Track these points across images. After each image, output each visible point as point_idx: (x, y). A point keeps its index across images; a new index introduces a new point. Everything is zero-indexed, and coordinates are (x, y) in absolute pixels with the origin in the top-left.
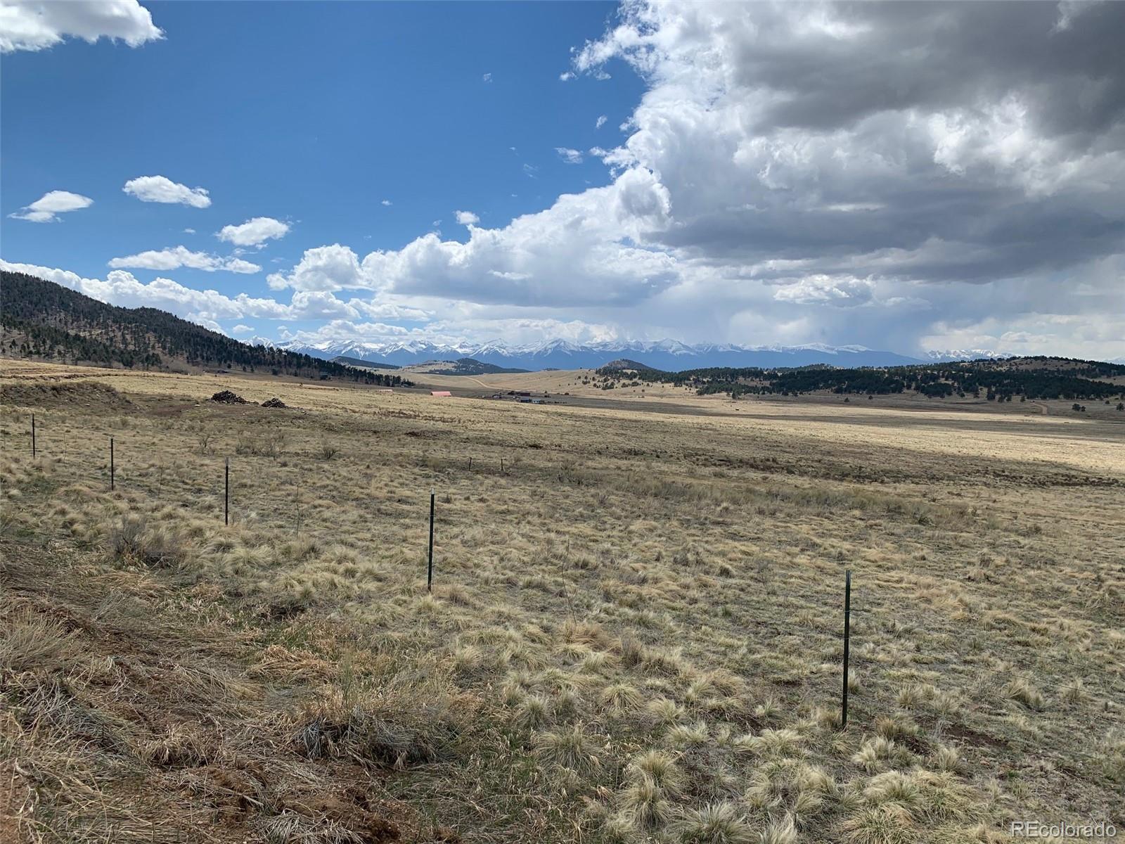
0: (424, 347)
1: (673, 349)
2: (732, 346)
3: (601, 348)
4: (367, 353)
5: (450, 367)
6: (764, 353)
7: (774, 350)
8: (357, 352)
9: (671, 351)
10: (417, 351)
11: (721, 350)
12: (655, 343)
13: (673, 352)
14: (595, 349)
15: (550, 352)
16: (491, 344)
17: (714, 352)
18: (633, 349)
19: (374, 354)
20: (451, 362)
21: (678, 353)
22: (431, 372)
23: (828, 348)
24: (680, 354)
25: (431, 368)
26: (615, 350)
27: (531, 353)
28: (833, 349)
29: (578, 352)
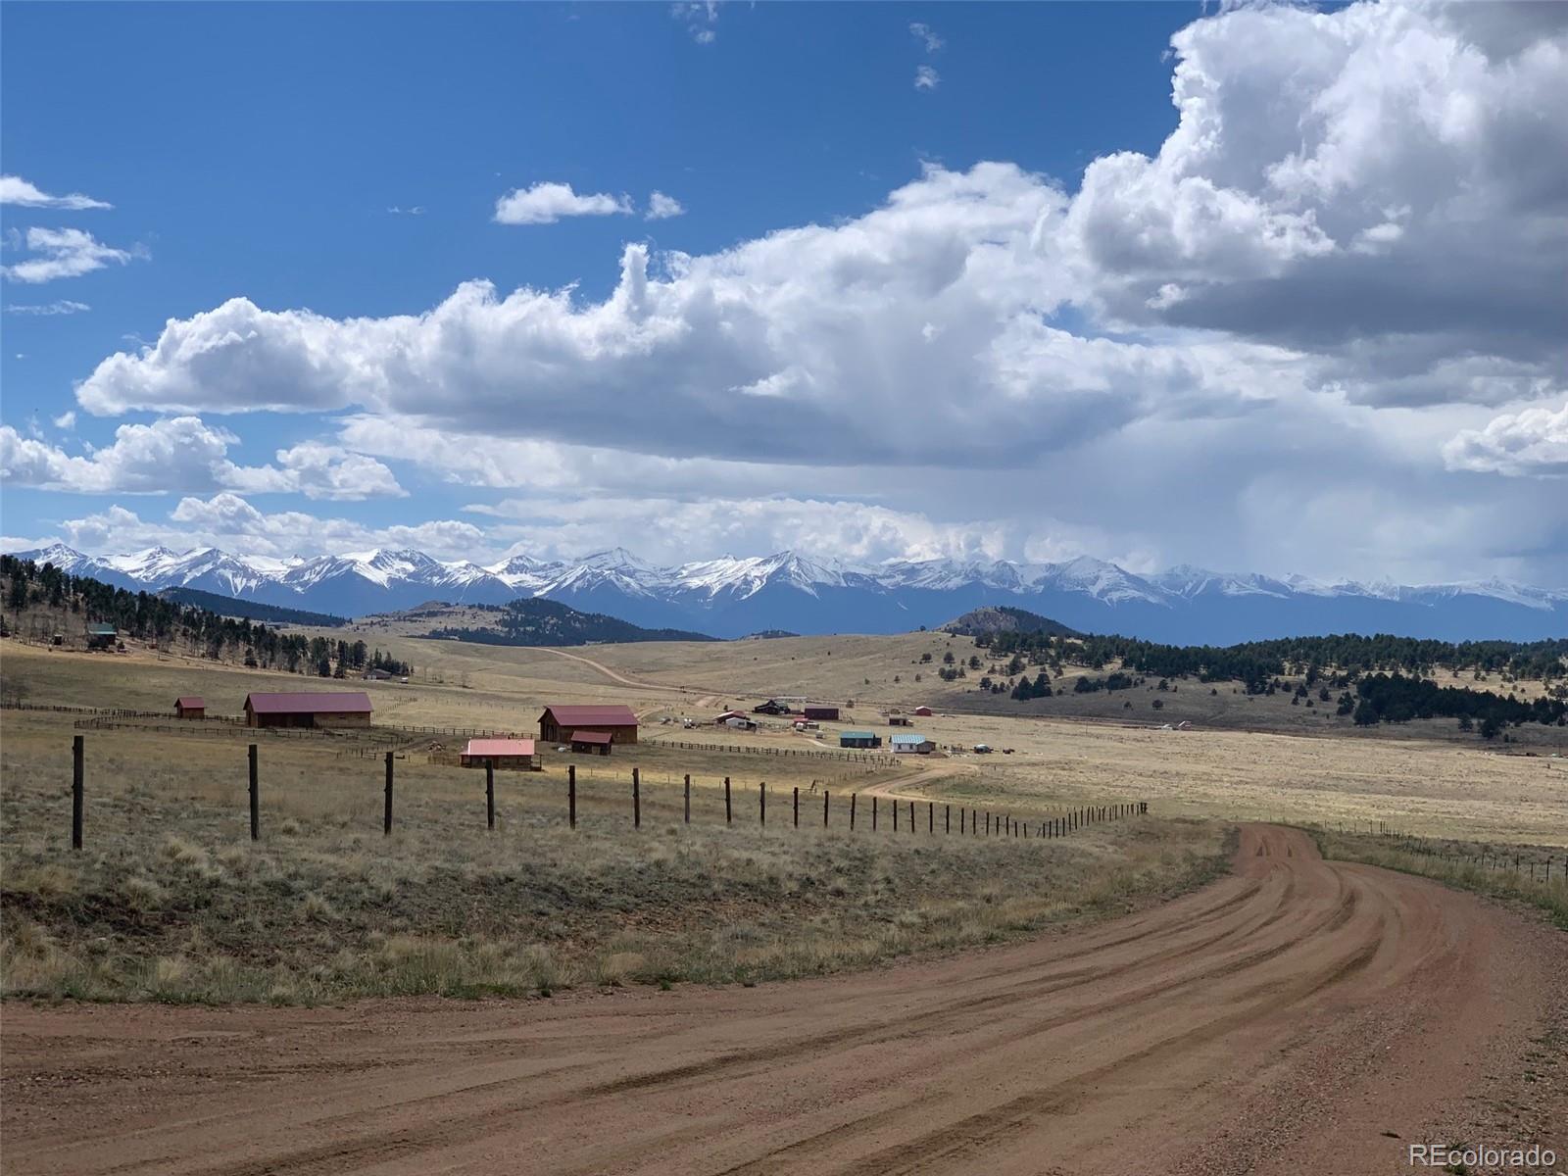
0: (410, 567)
1: (1101, 585)
2: (1262, 582)
3: (900, 578)
4: (253, 583)
5: (488, 621)
6: (1350, 600)
7: (1377, 593)
8: (227, 582)
9: (1094, 590)
10: (391, 580)
11: (1232, 590)
12: (1052, 566)
13: (1103, 592)
14: (883, 582)
15: (757, 586)
16: (595, 562)
17: (1213, 595)
18: (987, 582)
19: (270, 585)
20: (491, 609)
21: (1115, 596)
22: (436, 635)
23: (1525, 593)
24: (1121, 601)
25: (435, 624)
26: (939, 586)
27: (704, 590)
28: (1539, 596)
29: (837, 588)
